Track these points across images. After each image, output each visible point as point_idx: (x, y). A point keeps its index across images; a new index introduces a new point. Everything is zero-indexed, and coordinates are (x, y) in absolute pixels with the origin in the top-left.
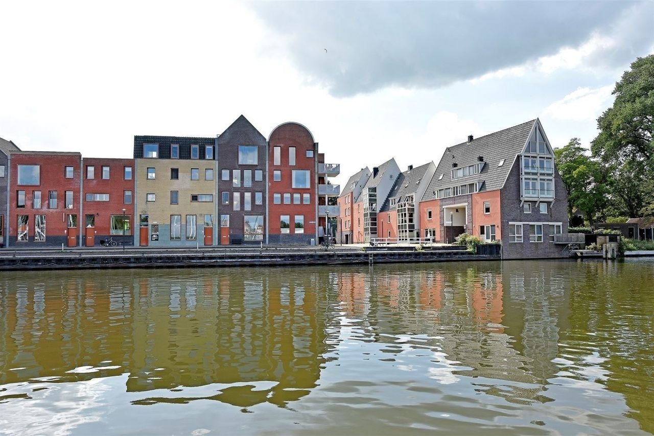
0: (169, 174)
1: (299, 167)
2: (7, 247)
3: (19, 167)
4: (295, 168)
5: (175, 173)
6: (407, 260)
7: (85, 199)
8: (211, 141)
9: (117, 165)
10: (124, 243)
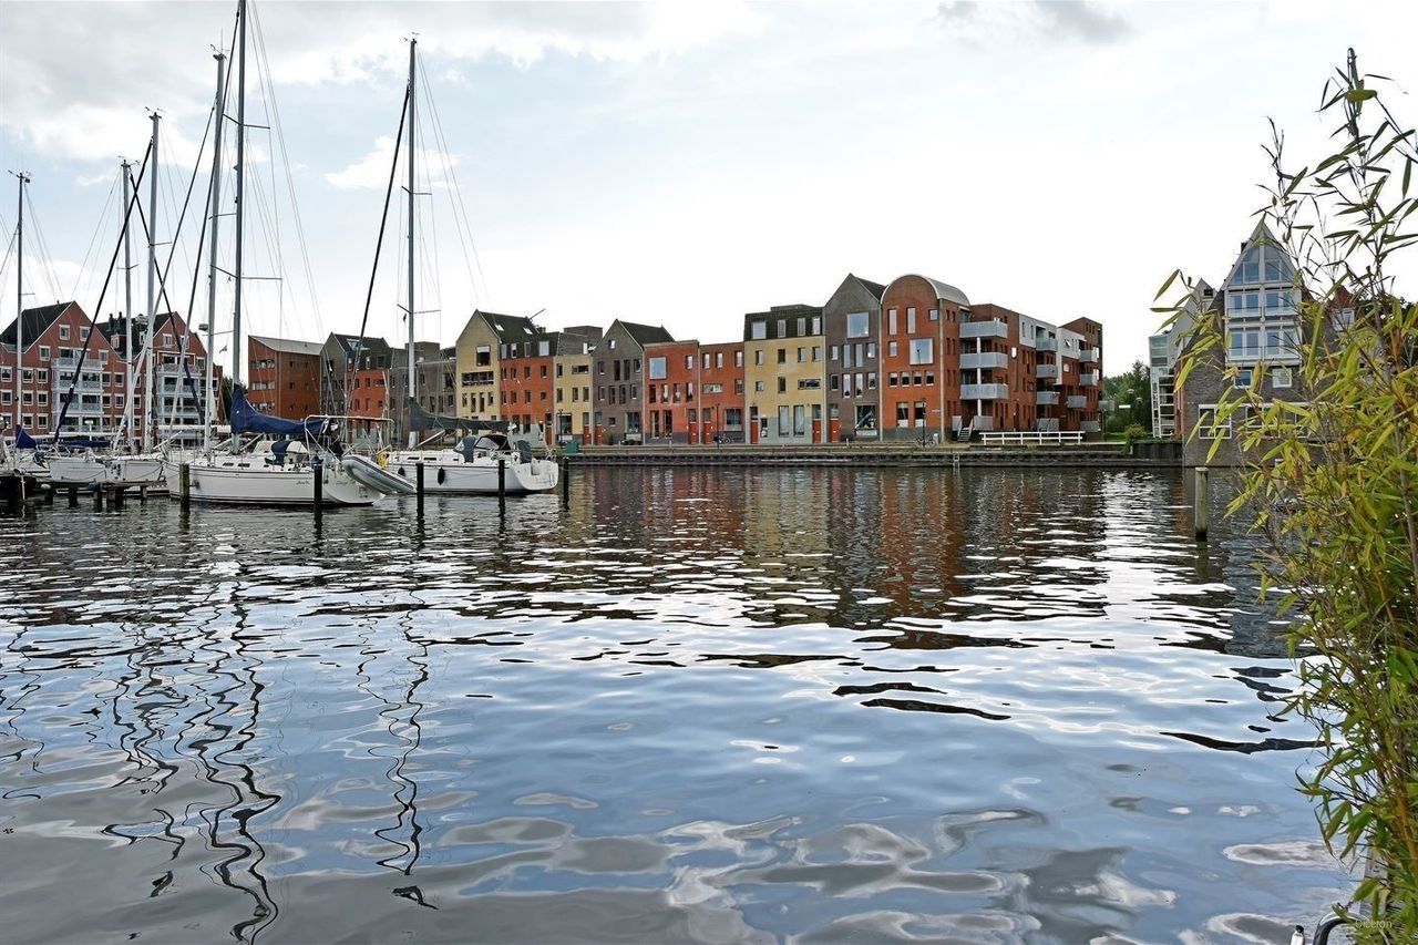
0: (776, 357)
1: (920, 335)
2: (644, 445)
3: (651, 360)
4: (914, 337)
5: (782, 355)
6: (1011, 464)
7: (703, 391)
8: (817, 312)
9: (731, 350)
10: (737, 440)
